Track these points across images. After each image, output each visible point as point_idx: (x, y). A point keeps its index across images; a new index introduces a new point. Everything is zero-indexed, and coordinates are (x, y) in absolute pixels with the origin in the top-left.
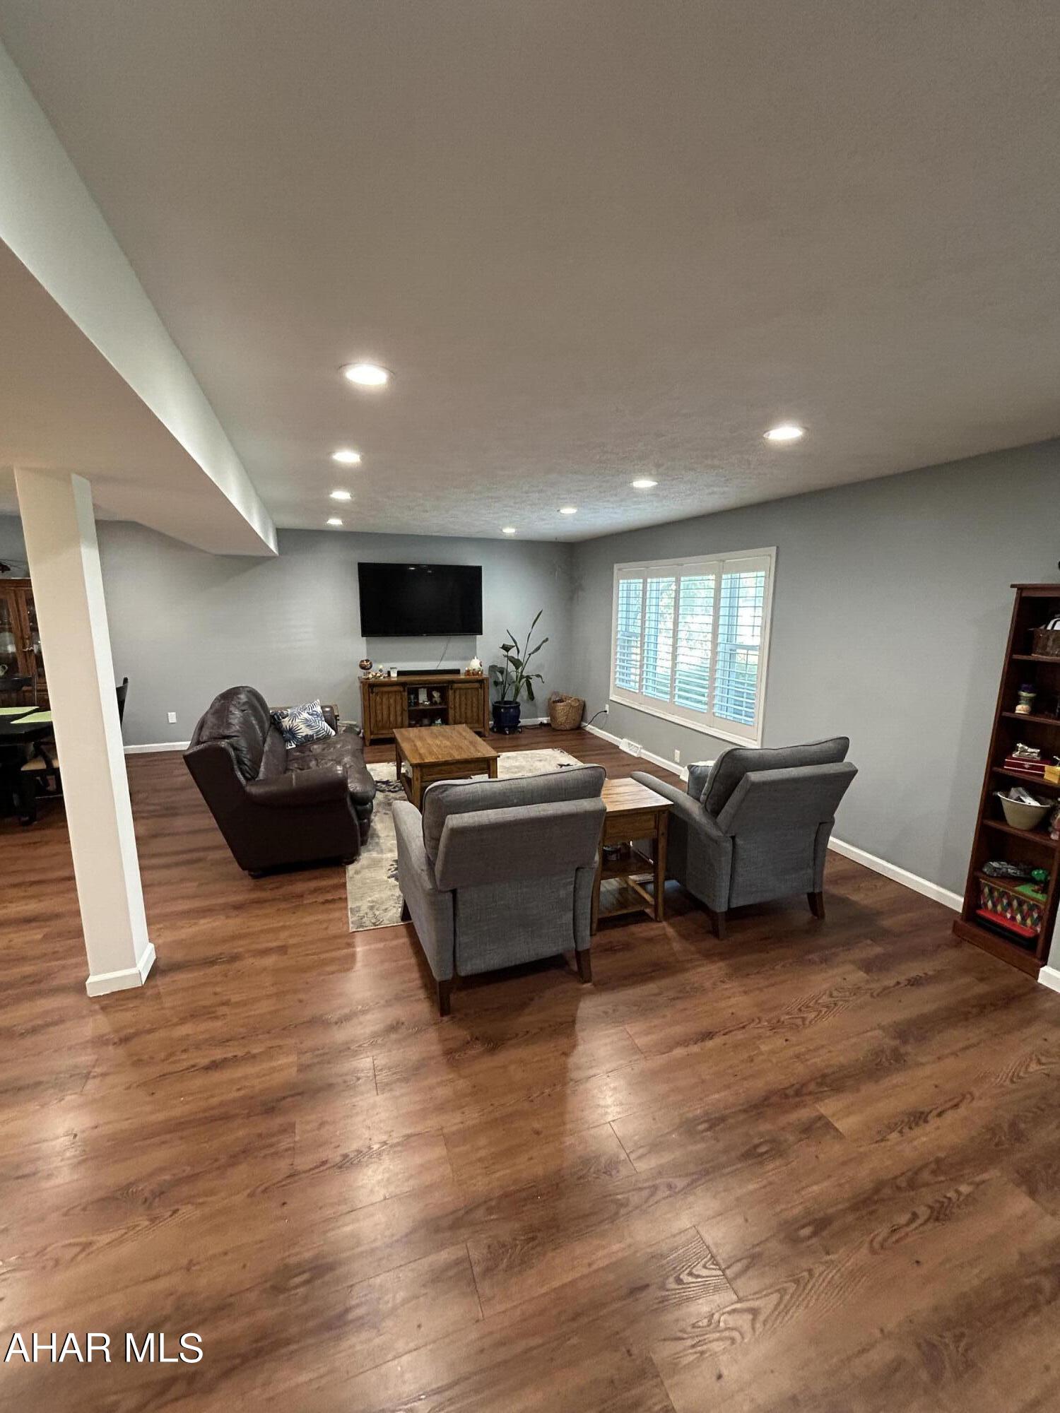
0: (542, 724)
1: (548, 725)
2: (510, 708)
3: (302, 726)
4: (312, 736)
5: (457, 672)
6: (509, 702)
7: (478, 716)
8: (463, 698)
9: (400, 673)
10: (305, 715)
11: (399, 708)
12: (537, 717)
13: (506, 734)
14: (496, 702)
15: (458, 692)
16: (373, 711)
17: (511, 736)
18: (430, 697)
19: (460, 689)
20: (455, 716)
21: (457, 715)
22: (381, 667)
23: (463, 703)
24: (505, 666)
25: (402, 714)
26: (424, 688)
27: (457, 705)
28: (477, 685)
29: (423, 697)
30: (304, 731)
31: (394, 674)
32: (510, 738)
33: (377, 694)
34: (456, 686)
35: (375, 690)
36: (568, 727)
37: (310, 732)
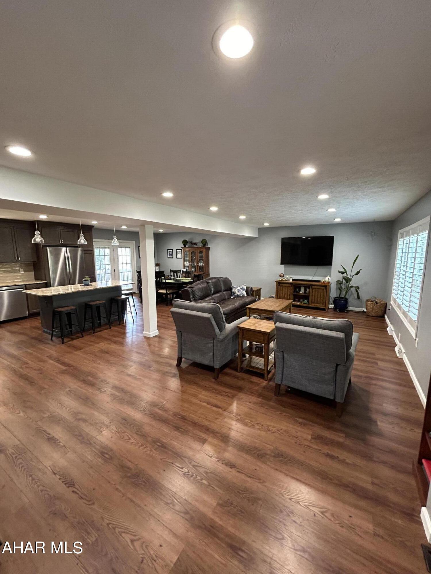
0: (363, 311)
1: (365, 312)
2: (341, 300)
3: (237, 292)
4: (239, 295)
5: (319, 281)
6: (342, 298)
7: (323, 301)
8: (317, 292)
9: (293, 280)
10: (239, 288)
11: (289, 293)
12: (362, 308)
13: (337, 312)
14: (335, 297)
15: (314, 290)
16: (279, 292)
17: (340, 313)
18: (305, 290)
19: (315, 288)
20: (312, 300)
21: (314, 299)
22: (287, 277)
23: (316, 295)
24: (341, 281)
25: (290, 295)
26: (303, 286)
27: (314, 295)
28: (323, 288)
29: (302, 290)
30: (237, 293)
31: (291, 280)
32: (338, 314)
33: (281, 286)
34: (313, 287)
35: (280, 285)
36: (373, 314)
37: (239, 294)
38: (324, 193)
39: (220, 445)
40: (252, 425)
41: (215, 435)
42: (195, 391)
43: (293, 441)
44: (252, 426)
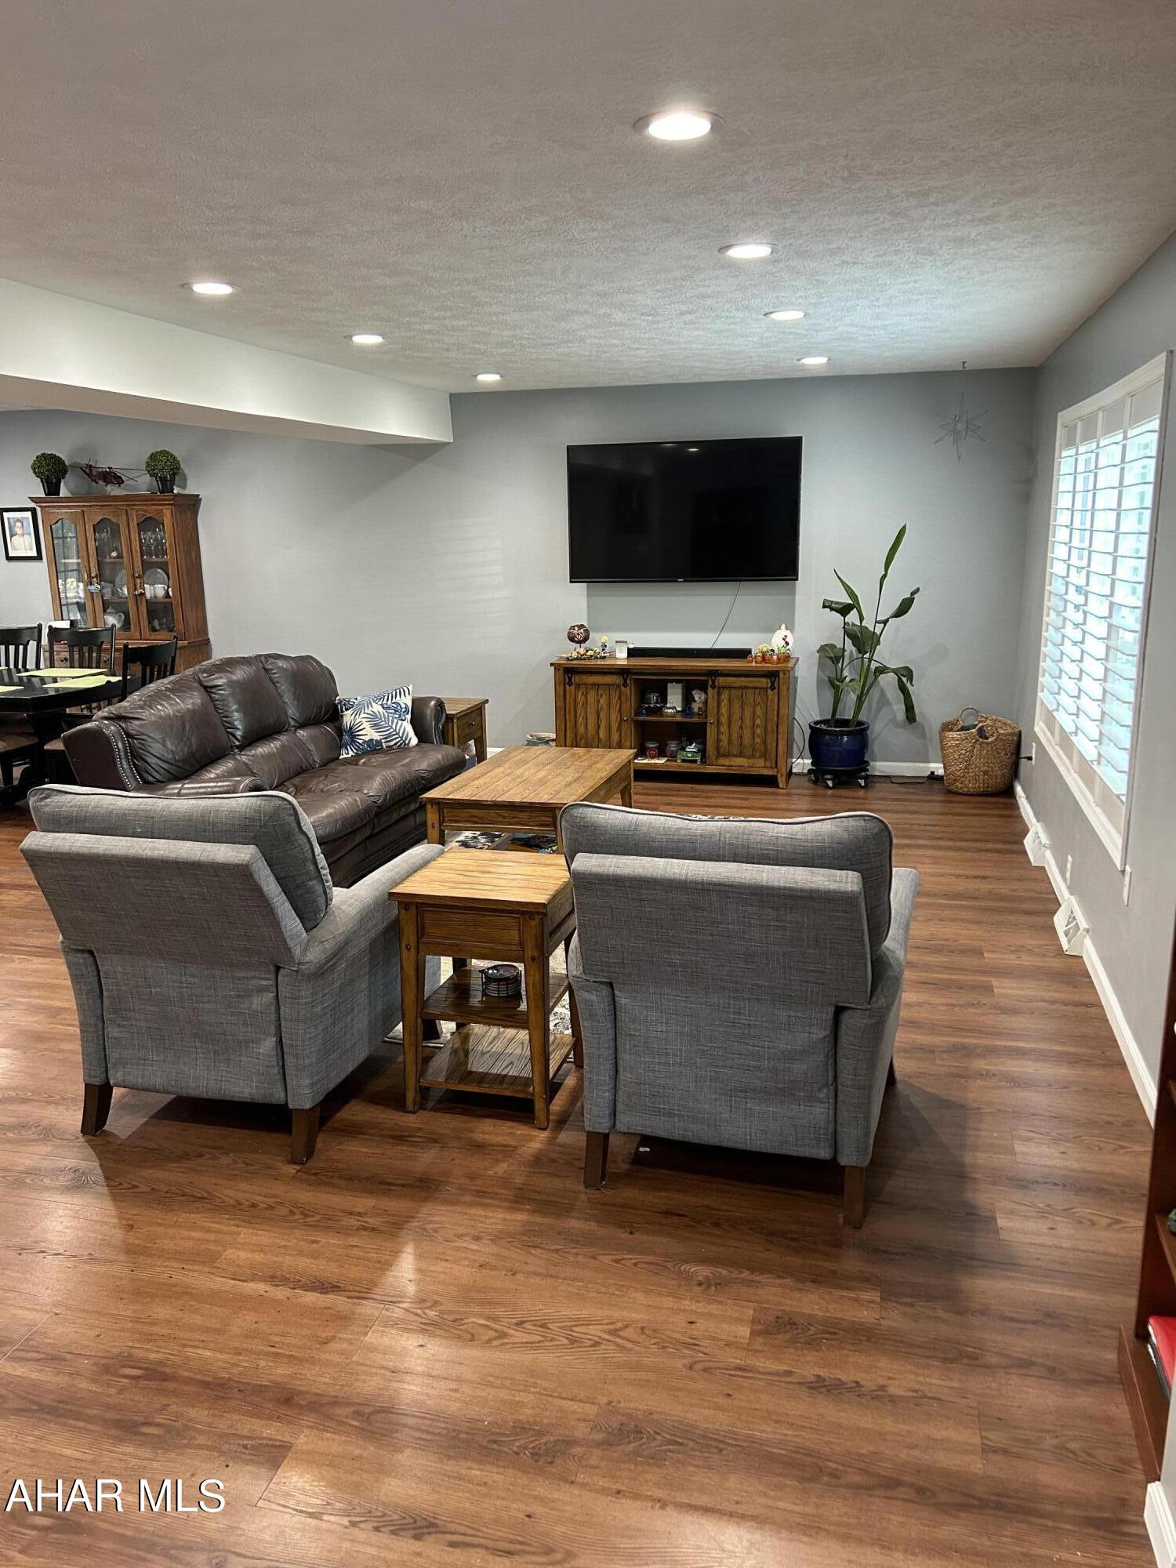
0: (932, 777)
1: (940, 778)
2: (843, 734)
3: (366, 725)
4: (379, 743)
5: (744, 654)
6: (845, 723)
7: (765, 743)
8: (737, 706)
9: (633, 653)
10: (377, 708)
11: (614, 716)
12: (928, 762)
13: (828, 787)
14: (817, 723)
15: (725, 696)
16: (570, 717)
17: (837, 792)
18: (688, 699)
19: (730, 688)
20: (718, 740)
21: (724, 738)
22: (604, 638)
23: (736, 716)
24: (839, 645)
25: (619, 729)
26: (678, 681)
27: (724, 720)
28: (764, 682)
29: (675, 700)
30: (369, 734)
31: (622, 655)
32: (833, 796)
33: (578, 686)
34: (721, 680)
35: (576, 679)
36: (970, 785)
37: (376, 736)
38: (750, 233)
39: (357, 1452)
40: (493, 1334)
41: (328, 1416)
42: (198, 1235)
43: (679, 1363)
44: (496, 1338)
